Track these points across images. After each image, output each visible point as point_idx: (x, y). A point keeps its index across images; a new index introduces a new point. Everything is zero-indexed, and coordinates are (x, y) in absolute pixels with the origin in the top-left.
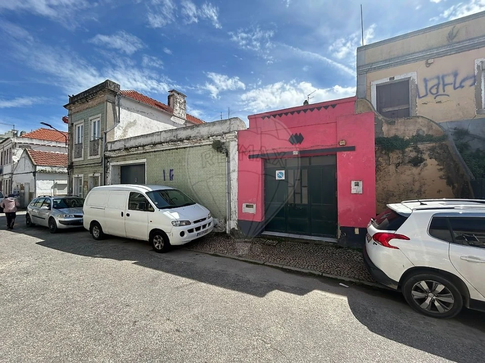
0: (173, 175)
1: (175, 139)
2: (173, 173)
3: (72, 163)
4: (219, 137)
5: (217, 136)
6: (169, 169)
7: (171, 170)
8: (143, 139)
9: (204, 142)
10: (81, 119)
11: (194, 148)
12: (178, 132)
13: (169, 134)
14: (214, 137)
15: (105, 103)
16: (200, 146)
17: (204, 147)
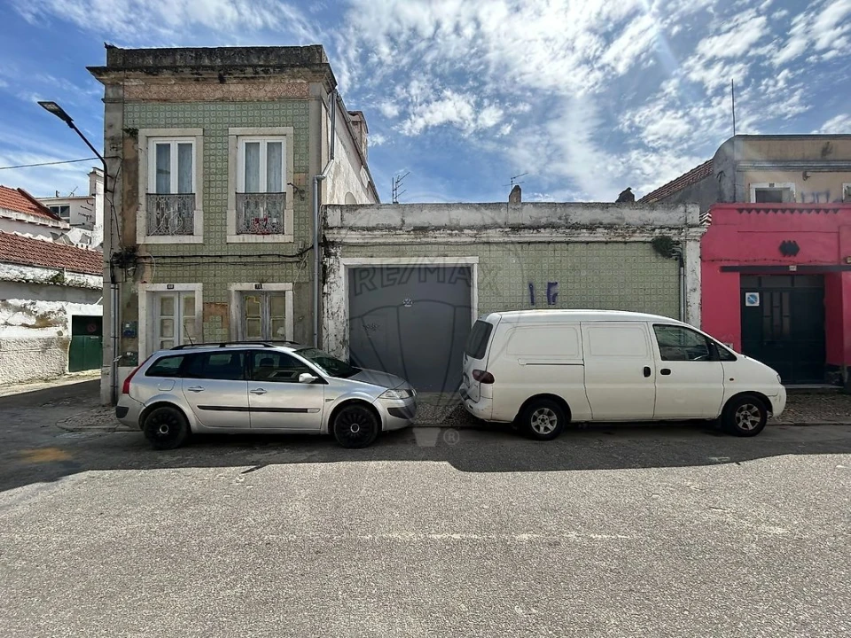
0: (556, 294)
1: (562, 222)
2: (557, 289)
3: (135, 248)
4: (673, 231)
5: (670, 229)
6: (546, 282)
7: (549, 284)
8: (466, 212)
9: (638, 237)
10: (197, 125)
11: (610, 245)
12: (570, 210)
13: (546, 212)
14: (664, 231)
15: (313, 105)
16: (625, 243)
17: (633, 244)
